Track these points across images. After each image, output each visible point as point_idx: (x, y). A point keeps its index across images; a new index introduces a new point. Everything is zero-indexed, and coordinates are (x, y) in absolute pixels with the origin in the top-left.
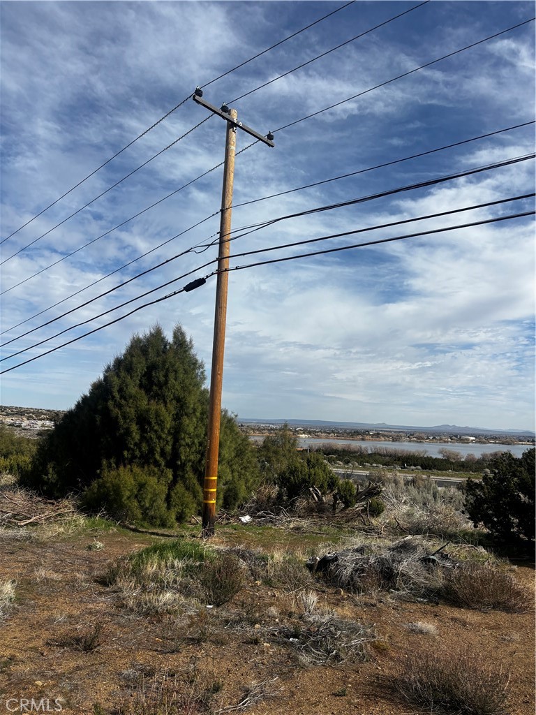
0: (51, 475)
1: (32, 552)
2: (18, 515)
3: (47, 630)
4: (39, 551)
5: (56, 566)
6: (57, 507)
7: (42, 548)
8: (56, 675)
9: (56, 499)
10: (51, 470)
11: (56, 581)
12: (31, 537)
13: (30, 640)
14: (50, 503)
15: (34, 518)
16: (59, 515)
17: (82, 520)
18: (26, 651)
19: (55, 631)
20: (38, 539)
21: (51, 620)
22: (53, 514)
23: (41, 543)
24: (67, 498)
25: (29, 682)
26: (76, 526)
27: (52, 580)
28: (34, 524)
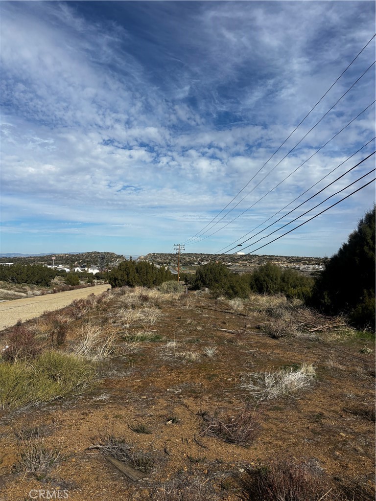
0: (327, 300)
1: (321, 349)
2: (308, 324)
3: (341, 401)
4: (326, 349)
5: (340, 360)
6: (333, 322)
7: (327, 347)
8: (354, 432)
9: (332, 316)
10: (326, 297)
11: (342, 370)
12: (319, 339)
13: (331, 405)
14: (328, 318)
15: (319, 327)
16: (335, 327)
17: (353, 332)
18: (330, 412)
19: (348, 403)
20: (324, 341)
21: (343, 395)
22: (331, 326)
23: (327, 344)
24: (340, 316)
25: (336, 432)
26: (349, 335)
27: (339, 369)
28: (319, 331)
